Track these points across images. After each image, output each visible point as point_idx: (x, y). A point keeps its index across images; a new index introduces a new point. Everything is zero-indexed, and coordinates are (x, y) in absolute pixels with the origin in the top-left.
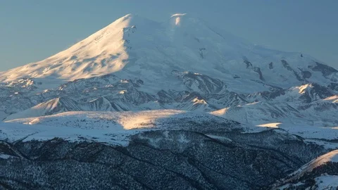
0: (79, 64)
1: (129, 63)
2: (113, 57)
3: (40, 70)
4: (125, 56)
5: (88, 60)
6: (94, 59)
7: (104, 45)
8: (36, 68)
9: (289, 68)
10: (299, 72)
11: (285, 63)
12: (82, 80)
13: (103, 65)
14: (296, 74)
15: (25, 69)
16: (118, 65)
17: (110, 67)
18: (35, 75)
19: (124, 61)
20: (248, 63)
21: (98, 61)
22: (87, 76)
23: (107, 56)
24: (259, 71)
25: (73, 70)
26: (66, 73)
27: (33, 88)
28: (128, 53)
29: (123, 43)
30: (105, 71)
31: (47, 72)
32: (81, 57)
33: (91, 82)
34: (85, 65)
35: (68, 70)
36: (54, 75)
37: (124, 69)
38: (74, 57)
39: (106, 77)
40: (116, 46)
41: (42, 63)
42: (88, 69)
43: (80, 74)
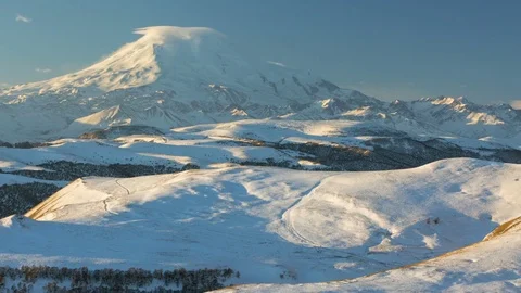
0: (116, 76)
1: (162, 75)
2: (146, 70)
3: (81, 80)
4: (157, 69)
5: (124, 72)
6: (128, 71)
7: (136, 59)
8: (76, 78)
9: (299, 84)
10: (308, 88)
11: (295, 80)
12: (122, 89)
13: (138, 77)
14: (305, 89)
15: (66, 79)
16: (151, 77)
17: (145, 79)
18: (77, 84)
19: (156, 74)
20: (264, 79)
21: (133, 73)
22: (125, 87)
23: (140, 69)
24: (274, 85)
25: (111, 80)
26: (105, 84)
27: (79, 96)
28: (160, 66)
29: (154, 57)
30: (140, 82)
31: (87, 82)
32: (116, 69)
34: (122, 77)
35: (107, 81)
36: (94, 84)
37: (157, 81)
38: (110, 70)
39: (142, 88)
40: (148, 60)
41: (80, 73)
42: (124, 80)
43: (117, 84)
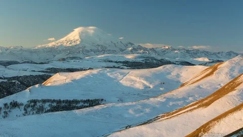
0: (68, 42)
1: (81, 42)
2: (77, 40)
4: (80, 40)
6: (72, 41)
7: (74, 37)
8: (56, 43)
9: (122, 44)
11: (121, 42)
13: (74, 42)
14: (124, 45)
15: (53, 43)
16: (78, 42)
18: (57, 45)
20: (112, 42)
22: (71, 45)
23: (75, 40)
24: (115, 44)
26: (65, 44)
27: (57, 48)
29: (79, 36)
30: (75, 44)
31: (59, 44)
32: (68, 40)
33: (72, 47)
34: (70, 42)
36: (61, 45)
38: (66, 40)
39: (75, 45)
40: (77, 37)
41: (58, 42)
42: (70, 43)
43: (68, 45)
